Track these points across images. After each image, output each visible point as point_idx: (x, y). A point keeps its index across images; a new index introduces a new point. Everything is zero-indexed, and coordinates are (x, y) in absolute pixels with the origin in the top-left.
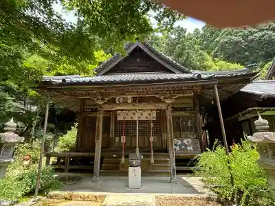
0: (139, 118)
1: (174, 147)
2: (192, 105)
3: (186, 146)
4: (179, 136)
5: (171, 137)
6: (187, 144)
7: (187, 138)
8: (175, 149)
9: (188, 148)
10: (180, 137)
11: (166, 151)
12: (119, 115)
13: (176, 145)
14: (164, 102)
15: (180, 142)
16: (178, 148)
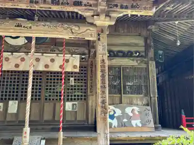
0: (47, 66)
1: (109, 120)
2: (143, 49)
3: (130, 118)
4: (117, 100)
5: (103, 102)
6: (131, 115)
7: (131, 104)
8: (111, 124)
9: (134, 123)
10: (121, 103)
11: (94, 128)
12: (7, 59)
13: (112, 117)
14: (92, 24)
15: (118, 112)
16: (115, 122)
